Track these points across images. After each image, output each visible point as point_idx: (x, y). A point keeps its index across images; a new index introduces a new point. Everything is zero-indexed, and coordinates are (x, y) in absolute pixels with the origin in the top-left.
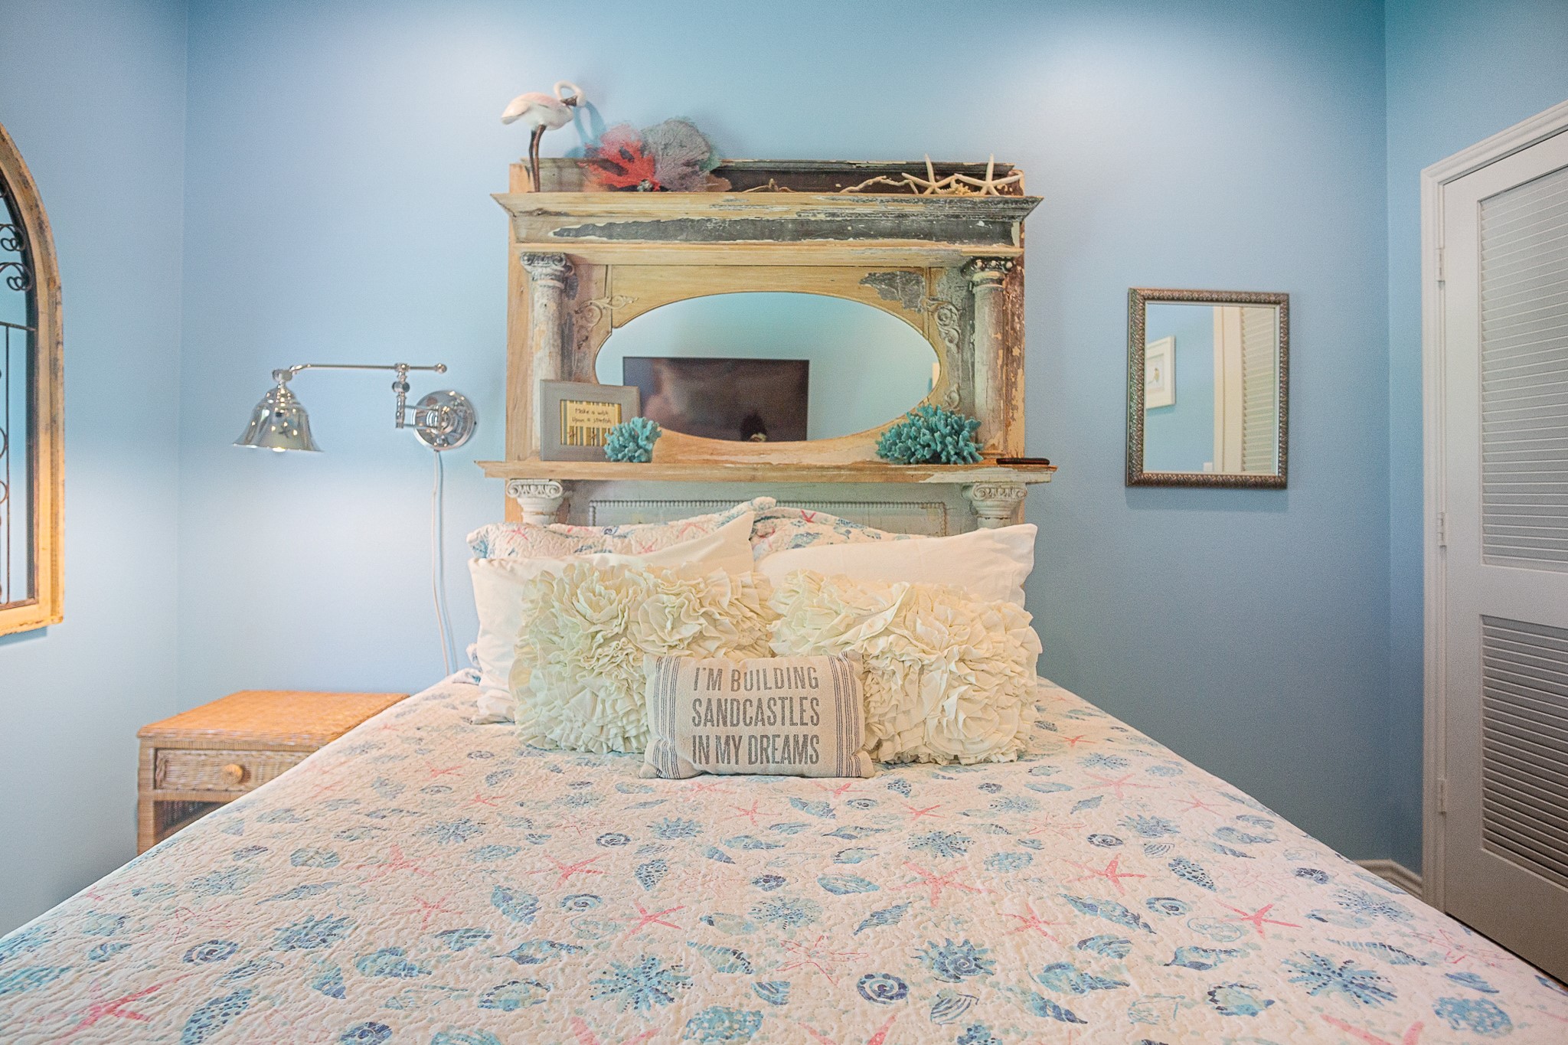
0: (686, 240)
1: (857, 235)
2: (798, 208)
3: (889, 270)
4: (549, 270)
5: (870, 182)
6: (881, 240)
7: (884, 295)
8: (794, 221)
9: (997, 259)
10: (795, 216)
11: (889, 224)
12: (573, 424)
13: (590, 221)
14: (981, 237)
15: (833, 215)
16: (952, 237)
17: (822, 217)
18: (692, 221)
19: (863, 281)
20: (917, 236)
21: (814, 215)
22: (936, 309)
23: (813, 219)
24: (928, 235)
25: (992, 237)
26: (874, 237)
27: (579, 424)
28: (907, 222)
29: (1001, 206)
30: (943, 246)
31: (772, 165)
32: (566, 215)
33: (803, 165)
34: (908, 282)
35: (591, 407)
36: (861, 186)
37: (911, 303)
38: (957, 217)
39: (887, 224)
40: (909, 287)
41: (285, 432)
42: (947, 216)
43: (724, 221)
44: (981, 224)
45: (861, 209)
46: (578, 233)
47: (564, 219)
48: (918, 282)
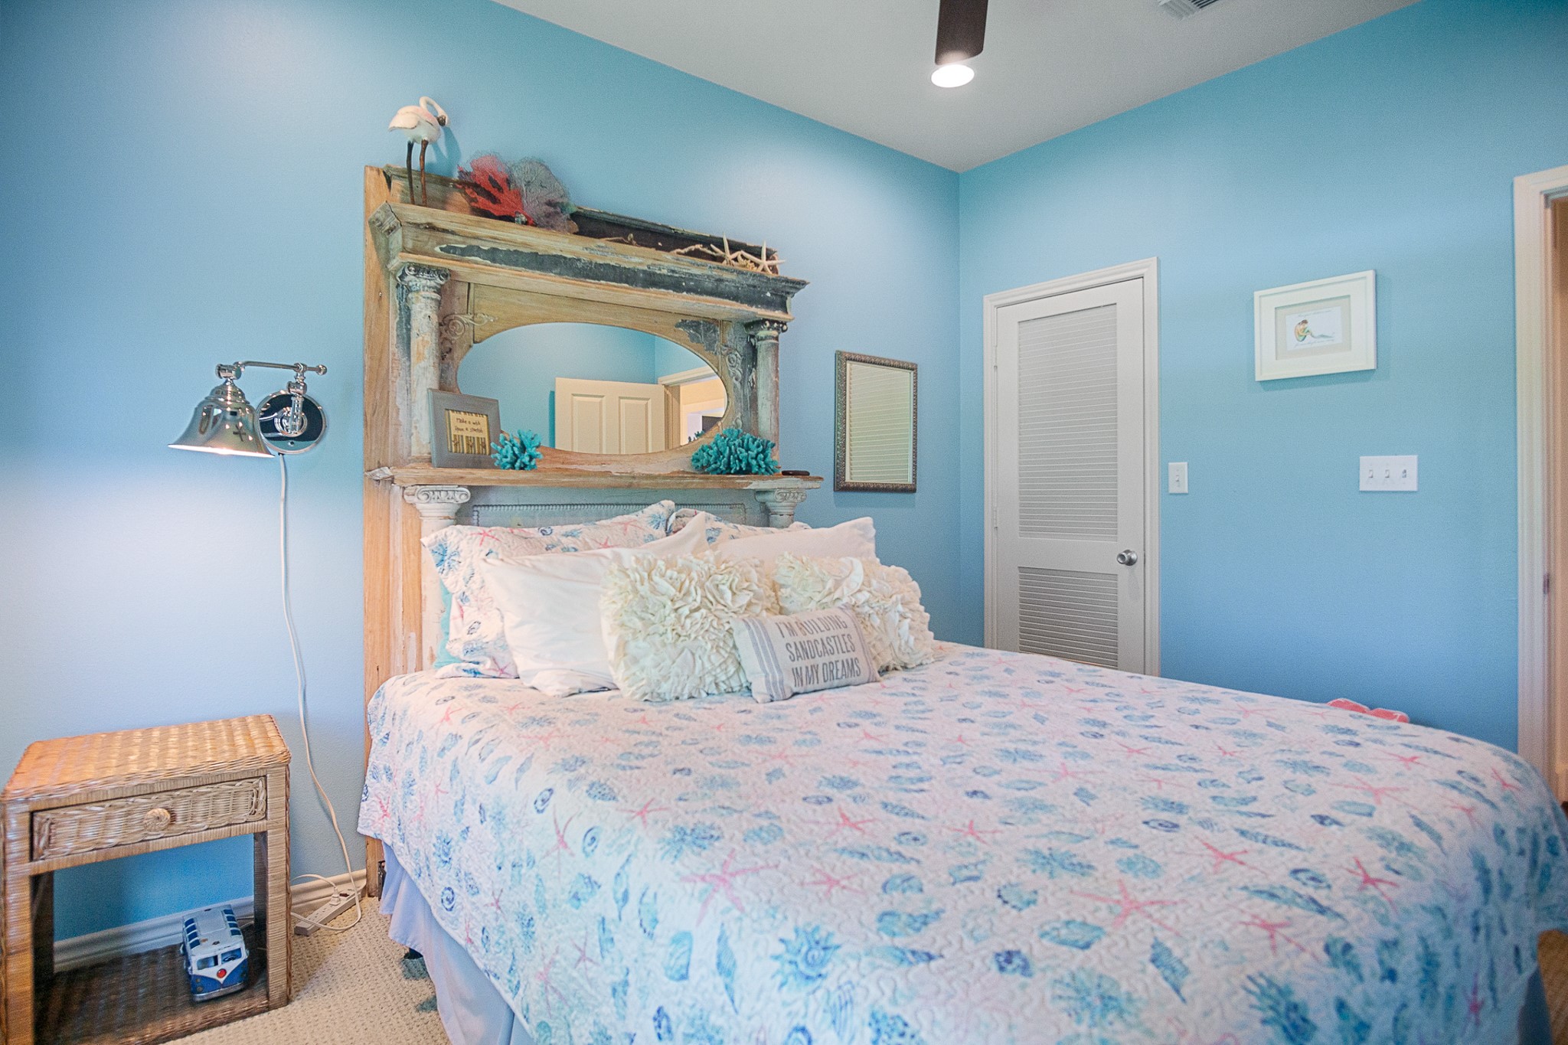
0: (560, 274)
1: (689, 290)
2: (650, 262)
3: (695, 319)
4: (433, 283)
5: (693, 248)
6: (705, 297)
7: (693, 338)
8: (644, 272)
9: (778, 322)
10: (646, 268)
11: (710, 285)
12: (456, 433)
13: (475, 243)
14: (769, 304)
15: (673, 271)
16: (751, 302)
17: (665, 272)
18: (565, 258)
19: (678, 325)
20: (728, 298)
21: (660, 270)
22: (727, 354)
23: (658, 272)
24: (735, 298)
25: (775, 306)
26: (701, 293)
27: (460, 433)
28: (722, 286)
29: (784, 284)
30: (745, 307)
31: (612, 218)
32: (453, 233)
33: (636, 223)
34: (708, 330)
35: (467, 417)
36: (686, 250)
37: (710, 347)
38: (755, 287)
39: (708, 285)
40: (708, 334)
41: (238, 433)
42: (748, 285)
43: (591, 263)
44: (768, 294)
45: (695, 271)
46: (464, 252)
47: (450, 236)
48: (715, 331)
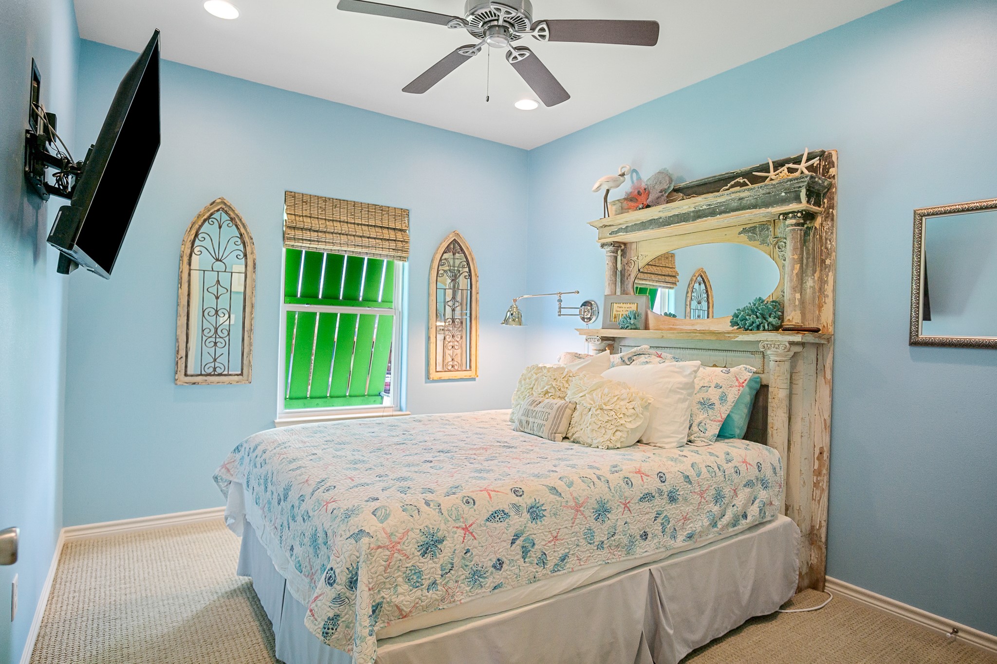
0: (652, 229)
1: (720, 213)
2: (693, 205)
3: (753, 225)
4: (609, 249)
5: (733, 183)
6: (732, 214)
7: (750, 239)
8: (693, 211)
9: (792, 212)
10: (694, 209)
11: (736, 204)
12: (616, 313)
13: (620, 227)
14: (783, 201)
15: (709, 205)
16: (767, 205)
17: (705, 207)
18: (654, 219)
19: (740, 233)
20: (749, 208)
21: (701, 207)
22: (777, 242)
23: (701, 209)
24: (755, 206)
25: (789, 201)
26: (729, 212)
27: (618, 313)
28: (744, 202)
29: (789, 183)
30: (763, 211)
31: (698, 182)
32: (613, 225)
33: (711, 179)
34: (763, 229)
35: (624, 305)
36: (729, 185)
37: (763, 242)
38: (769, 193)
39: (735, 204)
40: (763, 232)
41: (514, 320)
42: (763, 194)
43: (666, 217)
44: (783, 194)
45: (720, 200)
46: (617, 232)
47: (612, 227)
48: (768, 229)
